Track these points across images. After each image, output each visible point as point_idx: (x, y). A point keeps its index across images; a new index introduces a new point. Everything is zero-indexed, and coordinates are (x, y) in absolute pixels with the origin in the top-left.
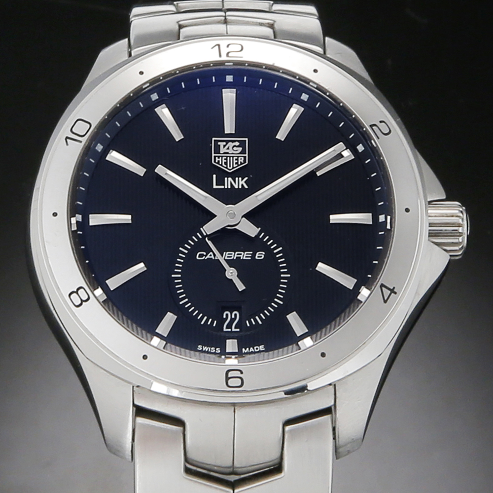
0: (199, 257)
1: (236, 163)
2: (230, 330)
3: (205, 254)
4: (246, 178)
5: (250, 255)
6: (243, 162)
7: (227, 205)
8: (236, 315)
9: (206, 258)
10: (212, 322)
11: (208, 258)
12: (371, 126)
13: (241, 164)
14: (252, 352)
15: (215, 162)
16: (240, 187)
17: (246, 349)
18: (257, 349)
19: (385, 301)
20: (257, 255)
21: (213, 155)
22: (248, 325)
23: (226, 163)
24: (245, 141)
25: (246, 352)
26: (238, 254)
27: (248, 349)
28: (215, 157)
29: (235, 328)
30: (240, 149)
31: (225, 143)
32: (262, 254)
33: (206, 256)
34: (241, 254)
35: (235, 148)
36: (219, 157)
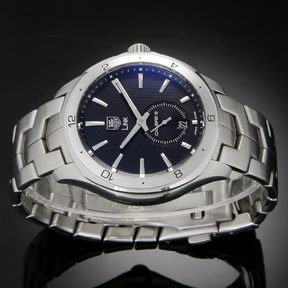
0: (157, 134)
1: (118, 121)
2: (187, 125)
3: (155, 133)
5: (156, 116)
7: (136, 123)
8: (180, 123)
10: (184, 130)
12: (104, 70)
13: (118, 119)
15: (117, 129)
16: (127, 120)
18: (195, 114)
19: (178, 66)
20: (156, 114)
21: (114, 129)
22: (185, 117)
23: (118, 125)
24: (108, 118)
26: (156, 121)
27: (195, 117)
28: (115, 128)
29: (186, 122)
30: (112, 120)
31: (109, 125)
32: (155, 112)
33: (157, 132)
34: (156, 120)
35: (111, 121)
36: (115, 127)
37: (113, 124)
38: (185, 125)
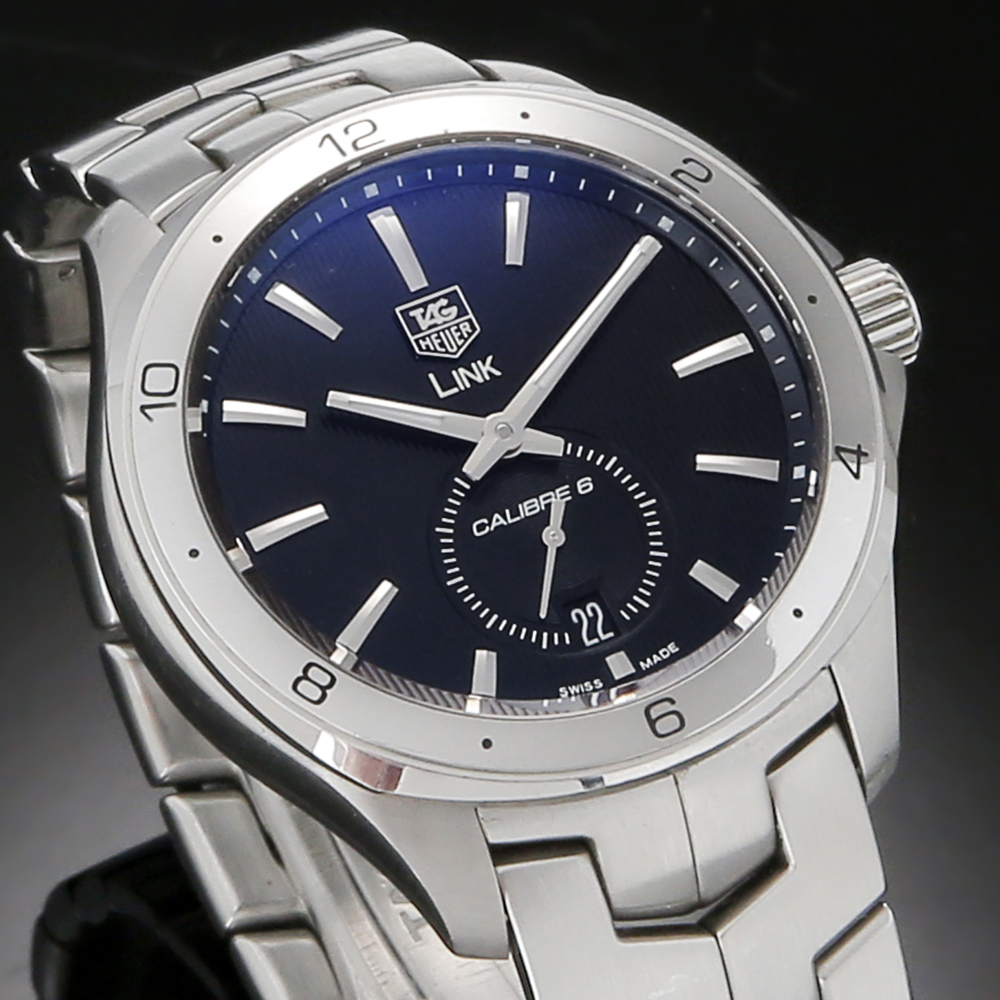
0: (479, 530)
1: (461, 337)
2: (596, 641)
3: (485, 521)
4: (490, 359)
5: (568, 492)
6: (470, 331)
7: (485, 416)
8: (593, 610)
9: (492, 529)
10: (562, 638)
11: (496, 528)
12: (674, 175)
13: (470, 335)
14: (659, 662)
15: (421, 349)
16: (487, 378)
17: (645, 662)
18: (665, 653)
19: (857, 476)
20: (580, 487)
21: (412, 339)
22: (627, 618)
23: (442, 345)
24: (455, 291)
25: (648, 666)
26: (545, 499)
27: (649, 660)
28: (417, 341)
29: (605, 632)
30: (454, 310)
31: (421, 310)
32: (587, 482)
33: (490, 524)
34: (550, 497)
35: (444, 312)
36: (423, 338)
37: (435, 325)
38: (592, 634)
